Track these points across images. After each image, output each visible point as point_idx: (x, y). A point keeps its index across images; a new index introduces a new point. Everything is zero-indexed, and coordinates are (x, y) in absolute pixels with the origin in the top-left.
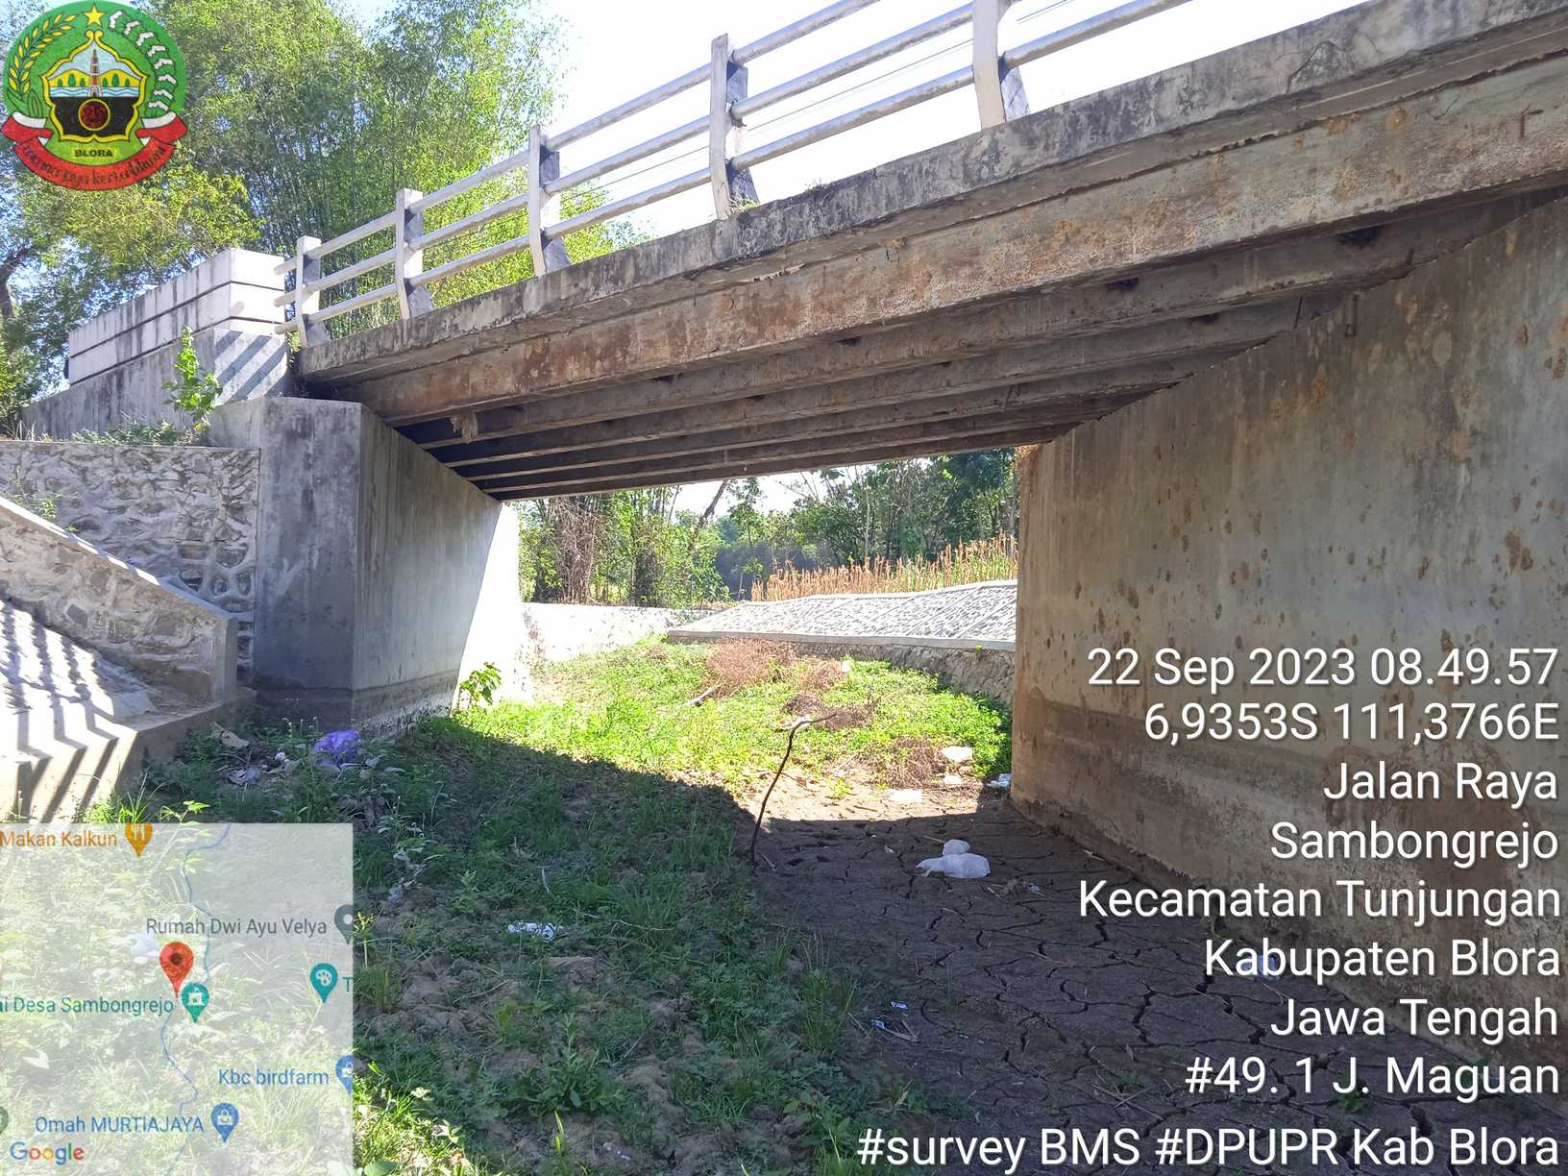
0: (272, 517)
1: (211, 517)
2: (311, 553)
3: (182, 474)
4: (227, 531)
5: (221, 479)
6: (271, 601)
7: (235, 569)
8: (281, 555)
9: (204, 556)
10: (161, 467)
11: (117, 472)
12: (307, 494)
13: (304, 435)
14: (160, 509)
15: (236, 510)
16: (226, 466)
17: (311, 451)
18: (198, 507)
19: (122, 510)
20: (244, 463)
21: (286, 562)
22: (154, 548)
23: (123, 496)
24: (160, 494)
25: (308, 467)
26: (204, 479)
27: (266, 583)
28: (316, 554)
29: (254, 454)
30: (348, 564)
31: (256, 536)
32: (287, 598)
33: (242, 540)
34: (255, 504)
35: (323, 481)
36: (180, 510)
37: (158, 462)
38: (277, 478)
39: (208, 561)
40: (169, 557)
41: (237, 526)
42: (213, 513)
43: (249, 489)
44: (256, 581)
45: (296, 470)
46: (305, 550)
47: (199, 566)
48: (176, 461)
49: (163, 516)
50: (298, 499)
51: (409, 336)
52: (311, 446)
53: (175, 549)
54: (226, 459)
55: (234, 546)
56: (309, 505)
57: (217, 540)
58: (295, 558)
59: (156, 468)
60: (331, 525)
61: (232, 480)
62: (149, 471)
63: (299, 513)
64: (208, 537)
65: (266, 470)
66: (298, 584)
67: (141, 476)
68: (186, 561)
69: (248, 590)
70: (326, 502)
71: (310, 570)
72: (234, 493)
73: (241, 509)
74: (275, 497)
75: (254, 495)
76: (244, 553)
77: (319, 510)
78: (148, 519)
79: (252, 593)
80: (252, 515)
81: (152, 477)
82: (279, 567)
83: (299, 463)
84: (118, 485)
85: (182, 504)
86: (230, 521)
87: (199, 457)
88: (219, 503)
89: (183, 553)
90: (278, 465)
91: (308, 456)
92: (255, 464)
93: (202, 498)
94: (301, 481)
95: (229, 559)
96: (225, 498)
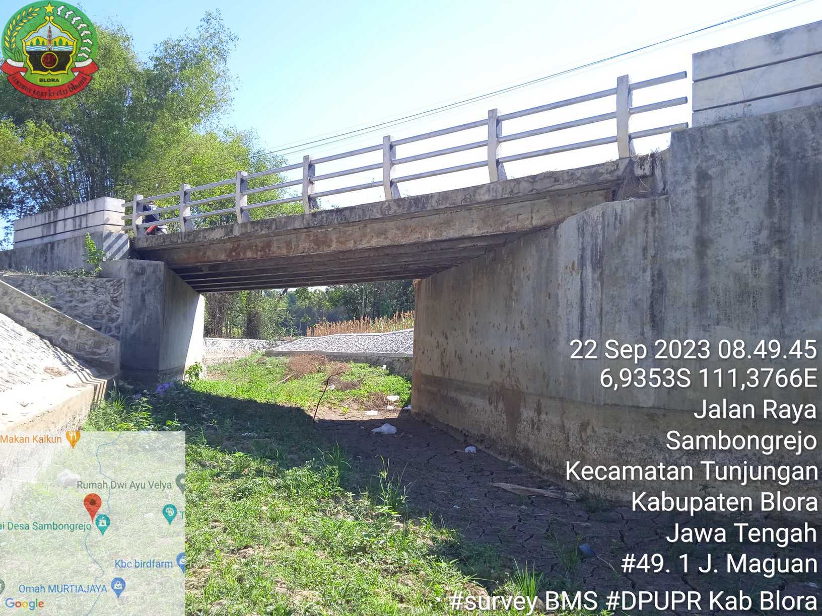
0: (129, 305)
1: (105, 304)
2: (144, 318)
3: (95, 288)
4: (112, 310)
5: (109, 290)
6: (128, 337)
7: (115, 324)
8: (133, 319)
9: (103, 319)
10: (87, 285)
11: (69, 287)
12: (143, 296)
13: (142, 274)
14: (86, 301)
15: (115, 302)
16: (112, 285)
17: (145, 280)
18: (101, 300)
19: (71, 301)
20: (119, 284)
21: (134, 321)
22: (83, 316)
23: (71, 297)
24: (85, 296)
25: (143, 286)
26: (103, 290)
27: (126, 329)
28: (146, 319)
29: (122, 281)
30: (158, 322)
31: (123, 312)
32: (134, 335)
33: (118, 313)
34: (123, 300)
35: (149, 291)
36: (93, 302)
37: (85, 283)
38: (131, 290)
39: (104, 321)
40: (89, 319)
41: (116, 308)
42: (106, 303)
43: (121, 294)
44: (123, 329)
45: (139, 287)
46: (141, 317)
47: (101, 323)
48: (93, 283)
49: (87, 304)
50: (139, 298)
51: (185, 238)
52: (145, 278)
53: (91, 317)
54: (112, 283)
55: (114, 316)
56: (143, 300)
57: (107, 313)
58: (138, 320)
59: (85, 286)
60: (152, 308)
61: (114, 290)
62: (82, 287)
63: (139, 303)
64: (104, 312)
65: (127, 287)
66: (139, 330)
67: (79, 289)
68: (95, 321)
69: (119, 332)
70: (150, 299)
71: (143, 324)
72: (115, 295)
73: (117, 301)
74: (130, 297)
75: (122, 296)
76: (118, 318)
77: (147, 302)
78: (81, 305)
79: (121, 333)
80: (122, 304)
81: (83, 289)
82: (131, 323)
83: (140, 285)
84: (70, 292)
85: (94, 299)
86: (113, 306)
87: (101, 282)
88: (109, 299)
89: (94, 318)
90: (131, 285)
91: (144, 282)
92: (123, 285)
93: (102, 297)
94: (141, 291)
95: (112, 320)
96: (111, 297)
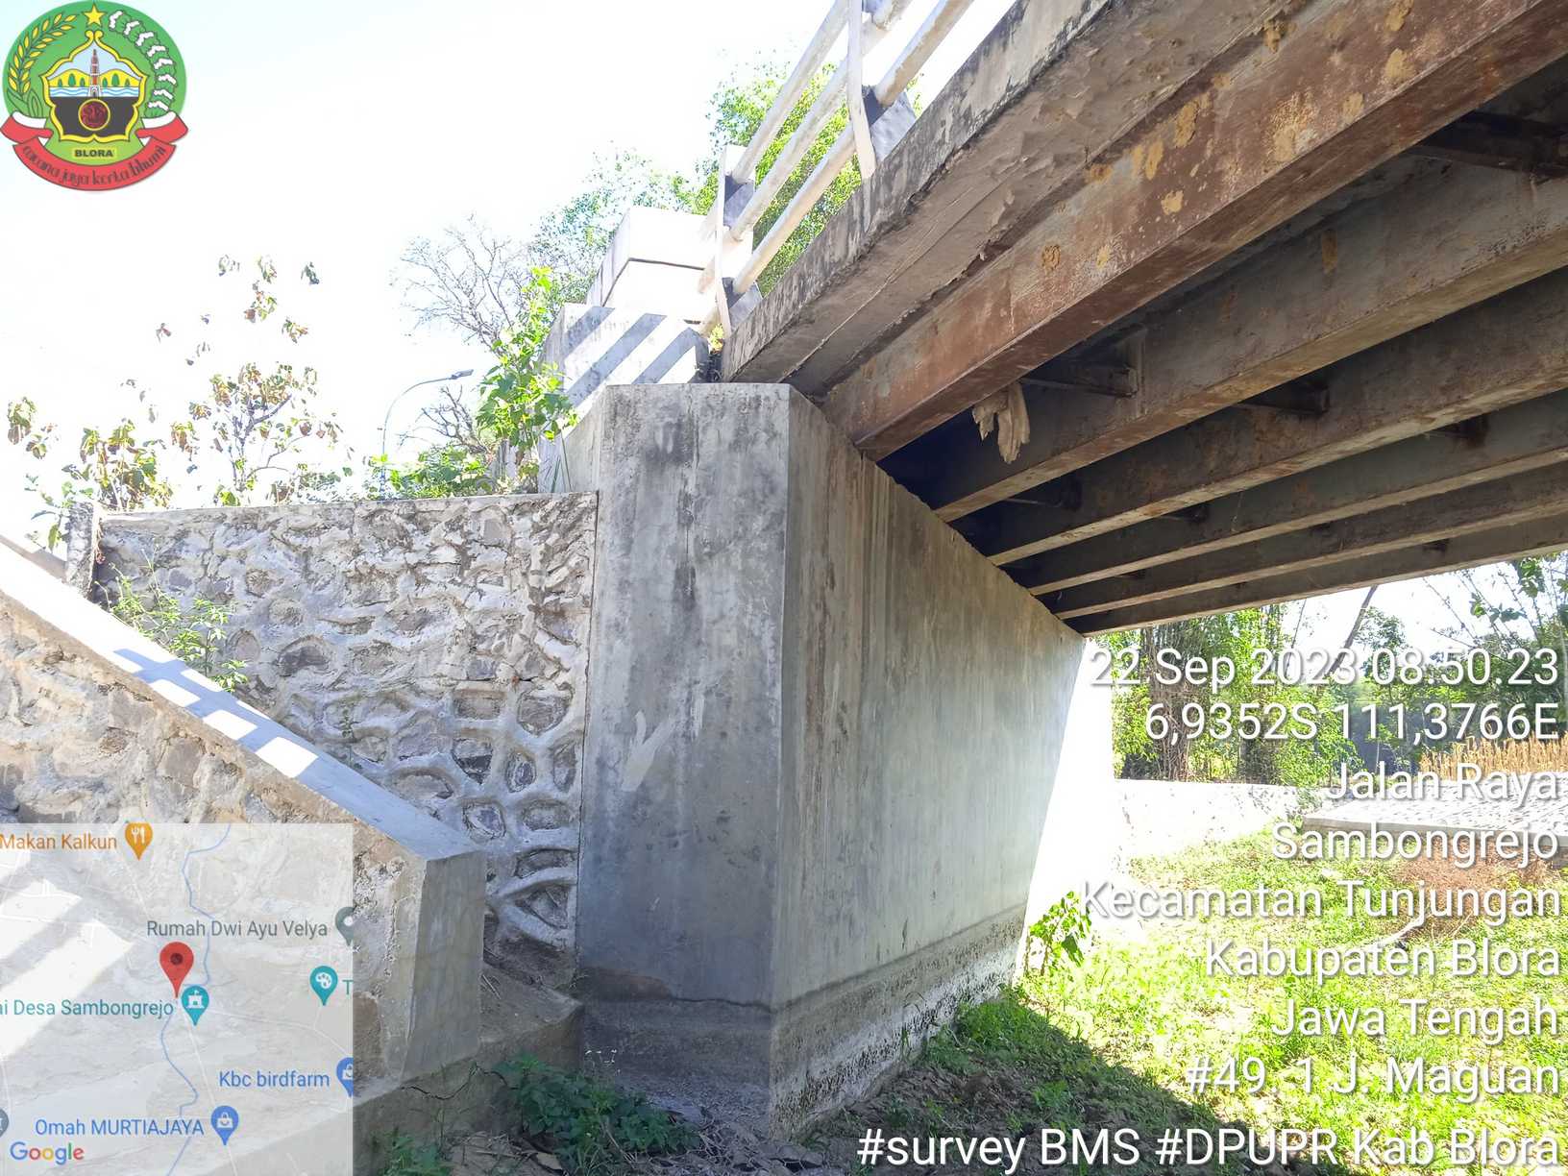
0: (617, 627)
1: (509, 632)
2: (689, 701)
3: (461, 550)
4: (536, 659)
5: (527, 557)
6: (612, 804)
7: (548, 737)
8: (632, 708)
9: (497, 710)
10: (429, 539)
11: (357, 553)
12: (684, 577)
13: (679, 457)
14: (424, 620)
15: (552, 615)
16: (537, 529)
17: (691, 489)
18: (486, 613)
19: (364, 624)
20: (570, 519)
21: (641, 719)
22: (411, 698)
23: (366, 600)
24: (426, 592)
25: (686, 521)
26: (498, 556)
27: (601, 764)
28: (700, 704)
29: (586, 501)
30: (764, 721)
31: (587, 669)
32: (643, 796)
33: (563, 678)
34: (587, 602)
35: (713, 549)
36: (456, 621)
37: (426, 531)
38: (628, 548)
39: (500, 722)
40: (435, 716)
41: (554, 649)
42: (513, 621)
43: (577, 574)
44: (585, 761)
45: (664, 528)
46: (678, 693)
47: (486, 731)
48: (454, 526)
49: (429, 633)
50: (666, 588)
52: (691, 478)
53: (447, 699)
54: (536, 517)
55: (549, 690)
56: (687, 600)
57: (518, 679)
58: (660, 710)
59: (420, 542)
60: (730, 639)
61: (547, 555)
62: (409, 548)
63: (668, 613)
64: (503, 672)
65: (606, 532)
66: (664, 767)
67: (396, 558)
68: (465, 722)
69: (569, 780)
70: (720, 592)
71: (687, 737)
72: (550, 582)
73: (561, 614)
74: (623, 586)
75: (586, 583)
76: (565, 704)
77: (707, 610)
78: (403, 642)
79: (576, 786)
80: (581, 626)
81: (412, 559)
82: (626, 731)
83: (669, 515)
84: (359, 578)
85: (461, 607)
86: (541, 639)
87: (492, 514)
88: (523, 603)
89: (461, 707)
90: (629, 522)
91: (686, 499)
92: (588, 523)
93: (494, 595)
94: (673, 551)
95: (537, 716)
96: (534, 592)
